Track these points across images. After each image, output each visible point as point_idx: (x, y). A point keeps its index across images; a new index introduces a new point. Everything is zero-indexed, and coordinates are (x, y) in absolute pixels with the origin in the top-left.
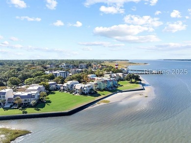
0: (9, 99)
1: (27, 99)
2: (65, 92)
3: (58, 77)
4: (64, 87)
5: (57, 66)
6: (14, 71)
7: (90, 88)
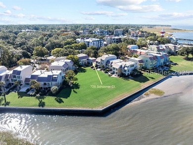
0: (27, 80)
1: (47, 83)
2: (99, 69)
3: (90, 47)
4: (97, 62)
5: (90, 31)
6: (42, 39)
7: (133, 68)
